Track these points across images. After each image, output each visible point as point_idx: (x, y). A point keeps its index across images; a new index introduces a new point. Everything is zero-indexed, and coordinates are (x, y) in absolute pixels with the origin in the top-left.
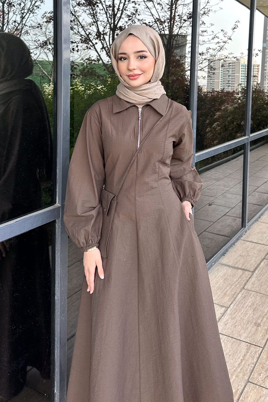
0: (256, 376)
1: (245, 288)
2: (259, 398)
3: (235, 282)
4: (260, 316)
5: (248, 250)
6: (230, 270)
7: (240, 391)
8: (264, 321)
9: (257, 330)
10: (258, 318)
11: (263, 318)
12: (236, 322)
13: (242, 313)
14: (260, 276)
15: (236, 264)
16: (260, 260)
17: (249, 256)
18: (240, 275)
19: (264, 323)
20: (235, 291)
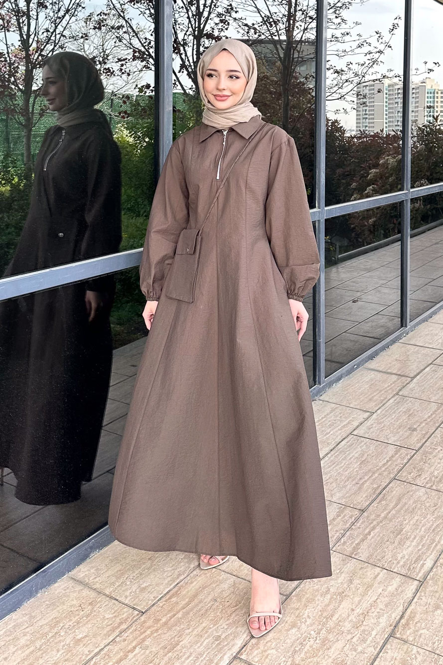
0: (404, 474)
1: (400, 393)
2: (406, 492)
3: (386, 388)
4: (417, 421)
5: (408, 353)
6: (379, 375)
7: (384, 486)
8: (422, 426)
9: (411, 434)
10: (415, 423)
11: (421, 423)
12: (384, 426)
13: (393, 419)
14: (422, 382)
15: (390, 368)
16: (426, 365)
17: (409, 360)
18: (393, 381)
19: (422, 428)
20: (385, 396)
